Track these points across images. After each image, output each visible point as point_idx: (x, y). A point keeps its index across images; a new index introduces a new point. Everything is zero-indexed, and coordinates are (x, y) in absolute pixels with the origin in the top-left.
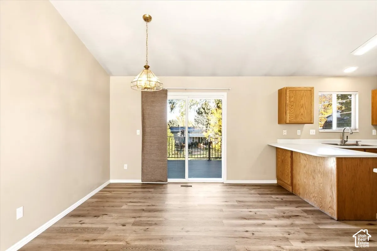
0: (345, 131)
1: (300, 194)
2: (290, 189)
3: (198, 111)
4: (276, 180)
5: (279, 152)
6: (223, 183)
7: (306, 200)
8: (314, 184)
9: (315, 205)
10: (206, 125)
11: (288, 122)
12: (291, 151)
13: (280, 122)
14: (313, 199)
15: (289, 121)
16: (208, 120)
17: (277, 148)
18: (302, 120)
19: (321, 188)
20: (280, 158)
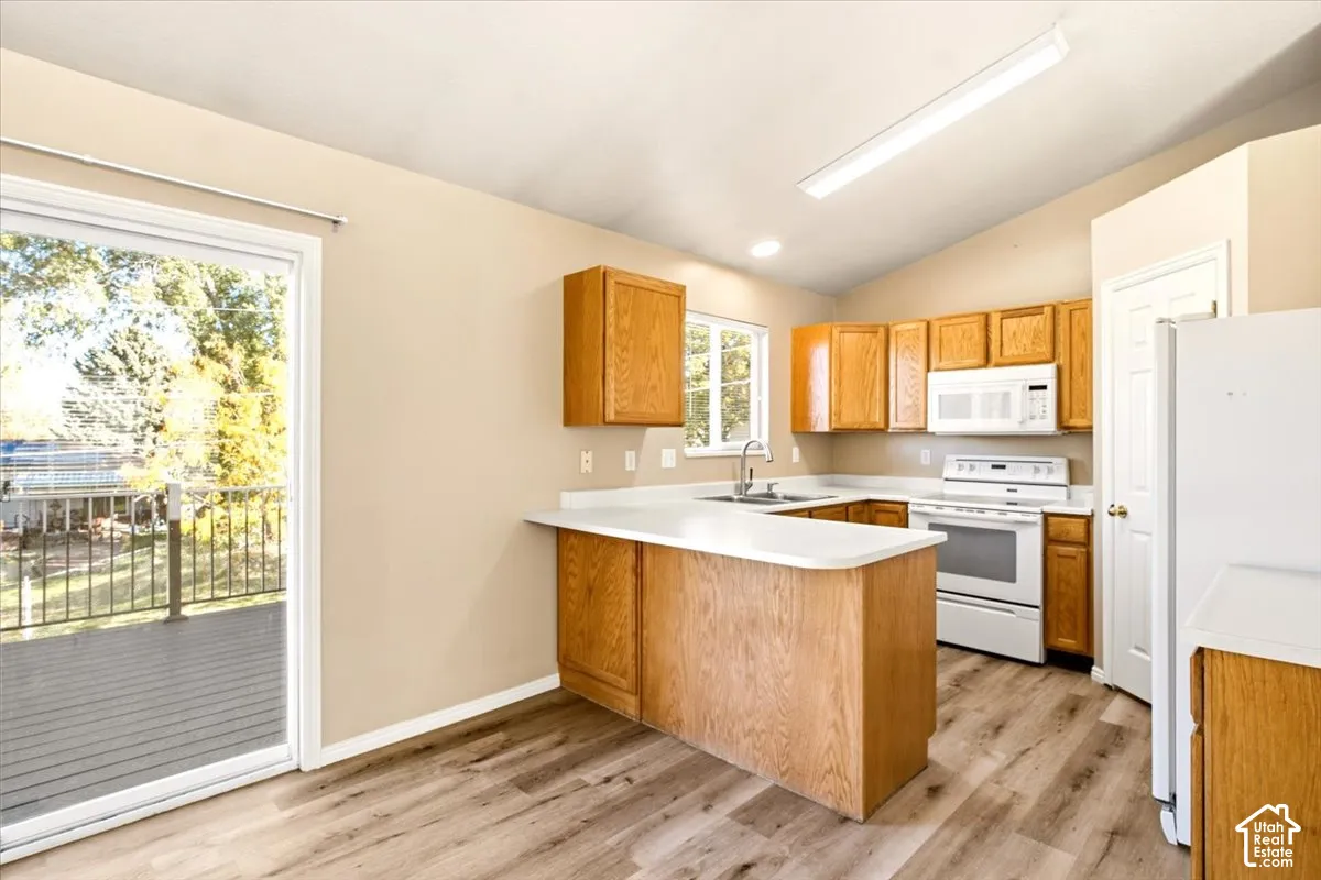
0: (748, 452)
1: (679, 723)
2: (629, 706)
3: (90, 364)
4: (558, 675)
5: (571, 548)
6: (298, 770)
7: (710, 750)
8: (751, 677)
9: (756, 765)
10: (134, 431)
11: (611, 416)
12: (637, 542)
13: (572, 417)
14: (746, 743)
15: (617, 413)
16: (150, 410)
17: (561, 534)
18: (655, 409)
19: (787, 695)
20: (575, 576)
